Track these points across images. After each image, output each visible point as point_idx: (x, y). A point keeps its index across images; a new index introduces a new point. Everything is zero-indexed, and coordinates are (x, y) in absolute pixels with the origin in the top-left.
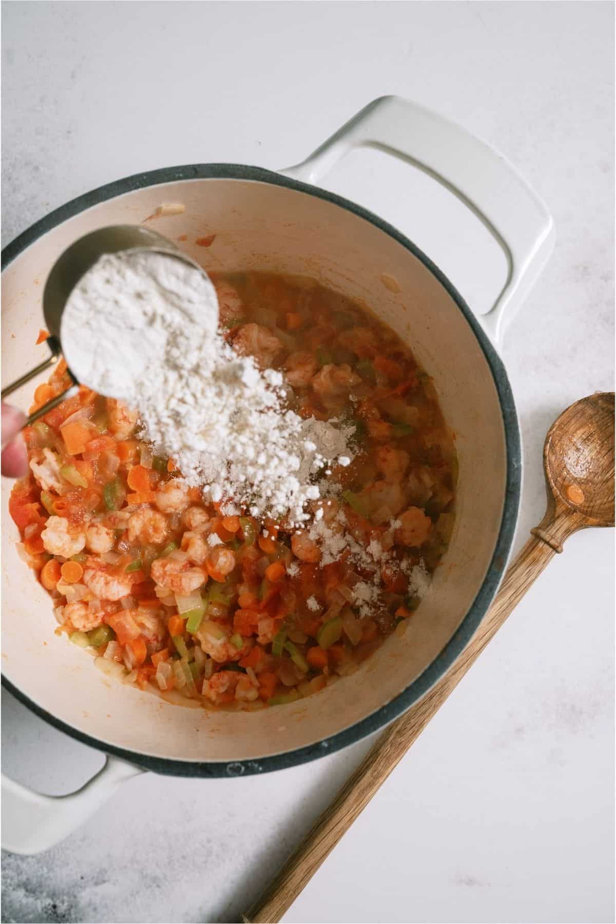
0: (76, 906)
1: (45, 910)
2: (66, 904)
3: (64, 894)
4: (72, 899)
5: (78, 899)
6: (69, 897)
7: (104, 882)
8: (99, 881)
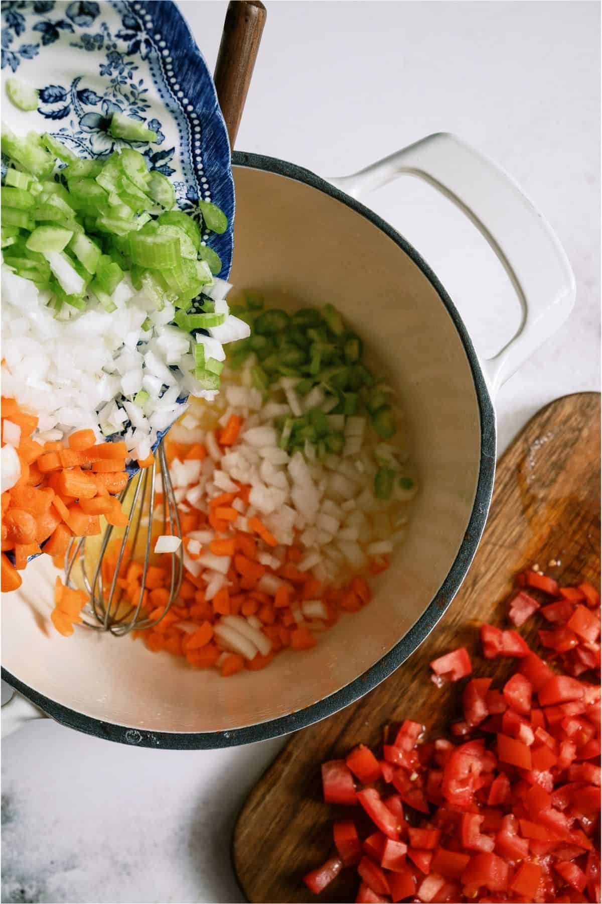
0: (44, 892)
1: (13, 895)
2: (34, 889)
3: (33, 879)
4: (40, 884)
5: (47, 884)
6: (38, 882)
7: (74, 867)
8: (69, 866)
